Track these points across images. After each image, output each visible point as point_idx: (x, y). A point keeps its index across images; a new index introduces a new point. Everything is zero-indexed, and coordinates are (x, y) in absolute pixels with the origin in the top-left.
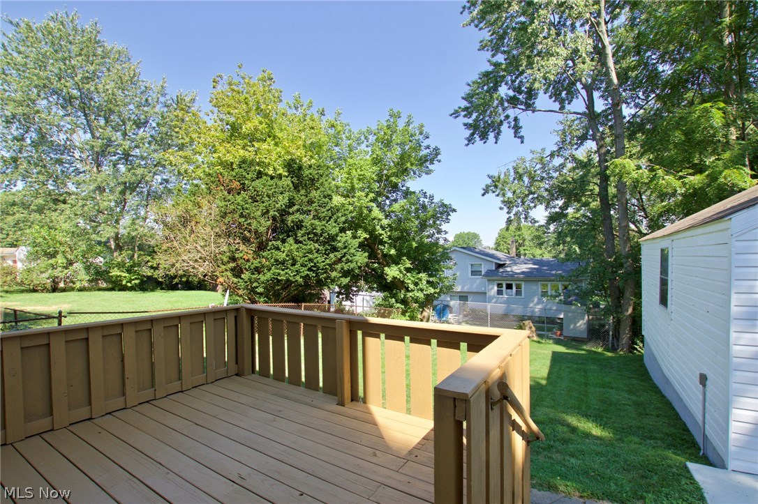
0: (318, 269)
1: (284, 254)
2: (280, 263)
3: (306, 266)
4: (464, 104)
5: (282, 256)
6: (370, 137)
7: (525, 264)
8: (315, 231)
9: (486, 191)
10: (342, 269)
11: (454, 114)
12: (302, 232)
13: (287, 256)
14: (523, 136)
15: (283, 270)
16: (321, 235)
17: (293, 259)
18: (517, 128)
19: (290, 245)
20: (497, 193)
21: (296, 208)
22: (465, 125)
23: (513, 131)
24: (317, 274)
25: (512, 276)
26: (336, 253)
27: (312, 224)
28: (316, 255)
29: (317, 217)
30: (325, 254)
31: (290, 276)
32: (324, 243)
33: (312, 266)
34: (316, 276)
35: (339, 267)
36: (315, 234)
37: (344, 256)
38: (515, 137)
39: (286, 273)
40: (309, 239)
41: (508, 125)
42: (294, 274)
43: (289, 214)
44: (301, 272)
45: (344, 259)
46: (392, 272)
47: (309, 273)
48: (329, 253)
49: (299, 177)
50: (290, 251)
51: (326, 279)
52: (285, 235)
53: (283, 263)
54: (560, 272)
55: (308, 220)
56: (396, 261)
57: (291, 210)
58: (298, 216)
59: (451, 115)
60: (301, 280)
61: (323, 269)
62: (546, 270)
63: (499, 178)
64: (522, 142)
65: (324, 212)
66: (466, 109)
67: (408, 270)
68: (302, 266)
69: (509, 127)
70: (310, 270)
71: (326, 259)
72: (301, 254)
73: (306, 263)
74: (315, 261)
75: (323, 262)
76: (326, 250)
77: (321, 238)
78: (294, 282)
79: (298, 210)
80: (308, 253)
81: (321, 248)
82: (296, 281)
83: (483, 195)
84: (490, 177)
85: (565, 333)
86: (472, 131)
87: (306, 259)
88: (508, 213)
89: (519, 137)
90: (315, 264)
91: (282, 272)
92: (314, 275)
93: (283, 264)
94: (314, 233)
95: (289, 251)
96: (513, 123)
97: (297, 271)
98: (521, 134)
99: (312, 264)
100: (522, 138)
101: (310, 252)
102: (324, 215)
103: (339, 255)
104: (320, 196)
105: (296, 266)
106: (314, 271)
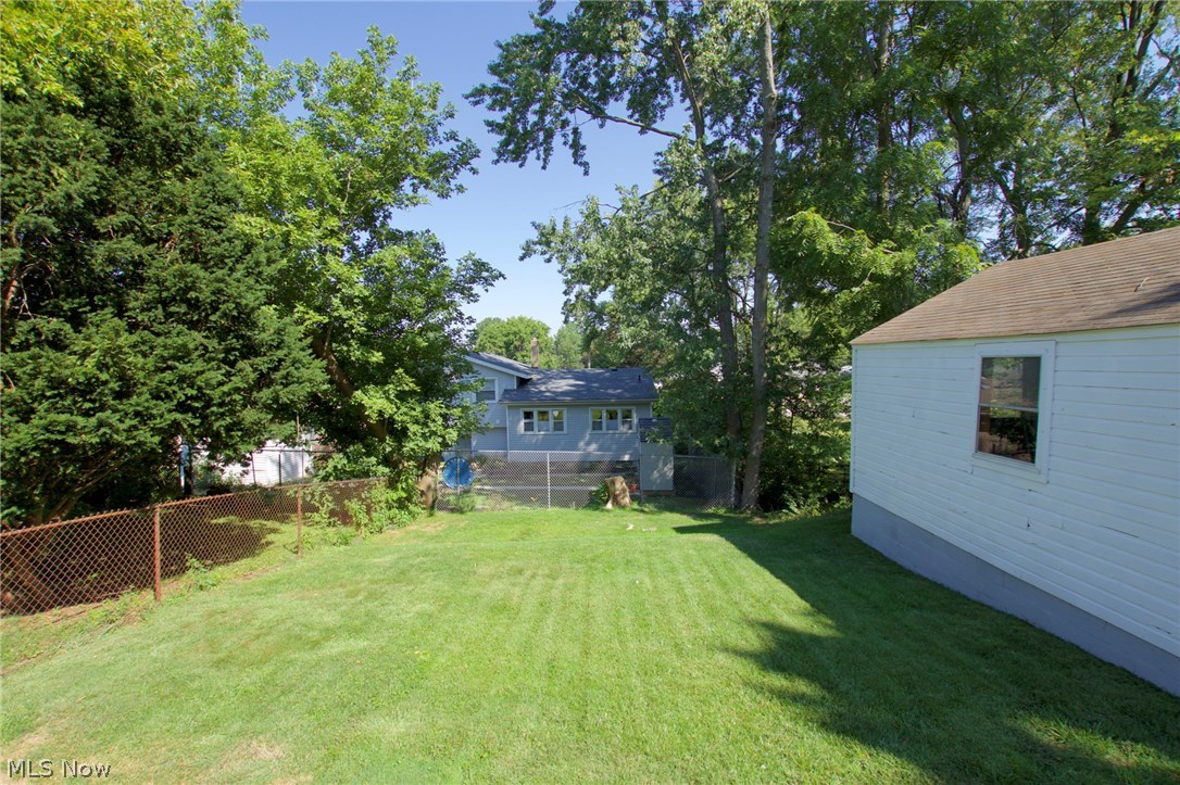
0: (208, 404)
1: (90, 362)
2: (73, 390)
3: (168, 397)
4: (492, 81)
5: (76, 369)
6: (315, 86)
7: (562, 378)
8: (192, 294)
9: (527, 252)
10: (276, 399)
11: (472, 95)
12: (142, 296)
13: (102, 366)
14: (587, 164)
15: (87, 414)
16: (215, 309)
17: (122, 377)
18: (577, 148)
19: (104, 332)
20: (547, 256)
21: (115, 220)
22: (489, 124)
23: (572, 151)
24: (204, 418)
25: (553, 399)
26: (258, 360)
27: (183, 275)
28: (199, 365)
29: (195, 255)
30: (225, 361)
31: (117, 432)
32: (222, 333)
33: (192, 398)
34: (201, 424)
35: (265, 394)
36: (194, 305)
37: (276, 369)
38: (575, 162)
39: (101, 424)
40: (168, 315)
41: (563, 140)
42: (128, 423)
43: (94, 234)
44: (152, 417)
45: (277, 376)
46: (374, 401)
47: (179, 416)
48: (235, 361)
49: (127, 126)
50: (114, 353)
51: (229, 429)
52: (84, 299)
53: (87, 388)
54: (619, 391)
55: (167, 264)
56: (379, 377)
57: (102, 224)
58: (128, 247)
59: (467, 97)
60: (157, 439)
61: (221, 405)
62: (598, 388)
63: (554, 229)
64: (586, 173)
65: (216, 244)
66: (496, 90)
67: (402, 396)
68: (156, 397)
69: (565, 143)
70: (182, 407)
71: (228, 375)
72: (151, 362)
73: (169, 389)
74: (200, 381)
75: (221, 384)
76: (228, 351)
77: (213, 318)
78: (129, 449)
79: (125, 229)
80: (175, 358)
81: (213, 344)
82: (140, 444)
83: (522, 259)
84: (536, 226)
85: (644, 486)
86: (503, 137)
87: (168, 376)
88: (566, 293)
89: (581, 164)
90: (200, 388)
91: (81, 421)
92: (197, 422)
93: (83, 394)
94: (188, 302)
95: (106, 352)
96: (571, 138)
97: (137, 414)
98: (585, 159)
99: (191, 392)
100: (585, 165)
101: (183, 355)
102: (218, 250)
103: (262, 363)
104: (203, 195)
105: (134, 399)
106: (194, 411)
